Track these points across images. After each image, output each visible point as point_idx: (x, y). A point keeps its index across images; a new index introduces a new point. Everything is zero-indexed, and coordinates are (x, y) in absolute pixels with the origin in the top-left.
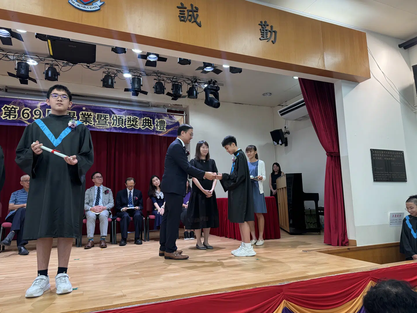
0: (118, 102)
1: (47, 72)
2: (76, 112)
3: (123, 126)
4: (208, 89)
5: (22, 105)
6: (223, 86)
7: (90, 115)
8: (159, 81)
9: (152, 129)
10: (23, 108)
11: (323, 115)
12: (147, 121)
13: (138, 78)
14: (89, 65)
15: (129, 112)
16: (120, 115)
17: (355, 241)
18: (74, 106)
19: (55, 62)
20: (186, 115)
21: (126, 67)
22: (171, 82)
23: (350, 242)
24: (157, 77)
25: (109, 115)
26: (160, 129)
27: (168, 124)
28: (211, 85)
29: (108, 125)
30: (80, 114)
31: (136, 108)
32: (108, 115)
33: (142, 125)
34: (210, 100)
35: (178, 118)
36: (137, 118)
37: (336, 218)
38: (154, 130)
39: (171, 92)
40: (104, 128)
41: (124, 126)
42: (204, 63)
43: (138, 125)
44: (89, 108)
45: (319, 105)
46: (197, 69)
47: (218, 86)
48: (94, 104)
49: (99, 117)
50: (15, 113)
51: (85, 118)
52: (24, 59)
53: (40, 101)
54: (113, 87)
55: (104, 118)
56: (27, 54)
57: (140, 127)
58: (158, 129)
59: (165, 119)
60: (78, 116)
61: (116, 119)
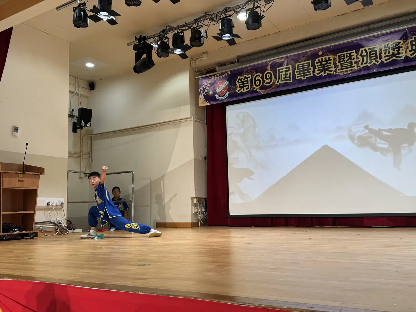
0: (366, 28)
2: (310, 61)
3: (377, 62)
5: (253, 72)
7: (329, 59)
10: (255, 75)
15: (386, 36)
16: (370, 46)
18: (307, 54)
25: (354, 51)
29: (354, 66)
30: (316, 62)
32: (353, 52)
33: (410, 51)
36: (400, 43)
40: (349, 72)
41: (380, 61)
43: (402, 53)
44: (327, 51)
48: (332, 43)
49: (341, 58)
50: (248, 83)
51: (323, 66)
52: (227, 15)
53: (269, 61)
54: (330, 6)
55: (348, 58)
56: (229, 8)
57: (406, 54)
60: (313, 65)
61: (366, 54)
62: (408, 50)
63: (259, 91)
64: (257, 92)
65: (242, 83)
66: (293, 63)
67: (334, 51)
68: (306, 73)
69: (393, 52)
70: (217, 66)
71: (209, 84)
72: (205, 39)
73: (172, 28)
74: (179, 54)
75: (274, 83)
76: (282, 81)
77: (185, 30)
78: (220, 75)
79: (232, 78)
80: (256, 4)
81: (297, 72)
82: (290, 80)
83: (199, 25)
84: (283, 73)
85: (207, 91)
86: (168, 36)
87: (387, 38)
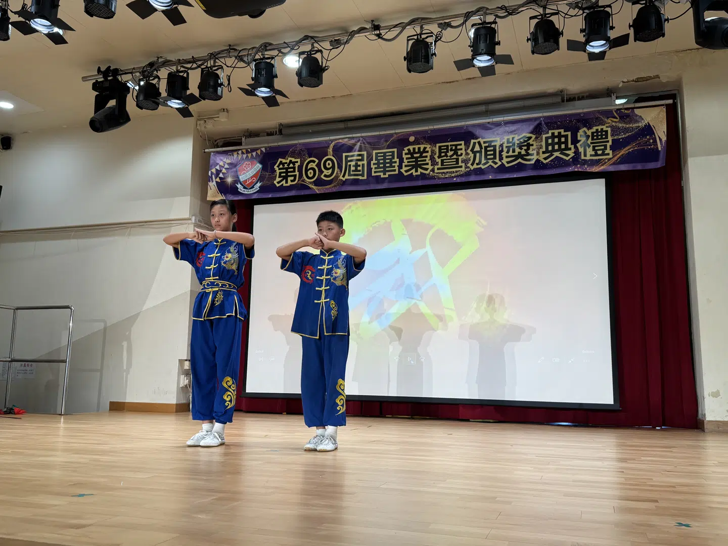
0: (483, 108)
1: (301, 69)
2: (395, 150)
3: (496, 163)
5: (304, 155)
7: (425, 150)
8: (543, 18)
9: (570, 157)
10: (307, 159)
12: (556, 140)
16: (487, 138)
18: (391, 138)
20: (675, 102)
25: (463, 143)
26: (593, 153)
27: (617, 135)
29: (461, 167)
30: (404, 152)
32: (461, 145)
33: (544, 153)
35: (649, 115)
36: (530, 138)
38: (576, 160)
40: (453, 175)
41: (500, 163)
43: (532, 155)
44: (422, 137)
48: (431, 125)
49: (442, 151)
50: (294, 171)
51: (414, 160)
52: (266, 56)
53: (332, 141)
54: (432, 68)
55: (453, 152)
56: (270, 44)
58: (588, 154)
59: (607, 125)
60: (400, 157)
61: (479, 150)
62: (541, 151)
63: (313, 186)
64: (309, 188)
65: (285, 170)
66: (370, 150)
67: (434, 138)
68: (388, 167)
69: (520, 151)
70: (244, 135)
71: (228, 164)
72: (225, 90)
73: (168, 62)
74: (177, 109)
75: (337, 177)
76: (349, 175)
77: (191, 69)
78: (247, 152)
79: (268, 159)
80: (316, 45)
81: (374, 164)
82: (363, 175)
83: (217, 64)
84: (353, 163)
85: (223, 177)
86: (159, 74)
87: (513, 128)
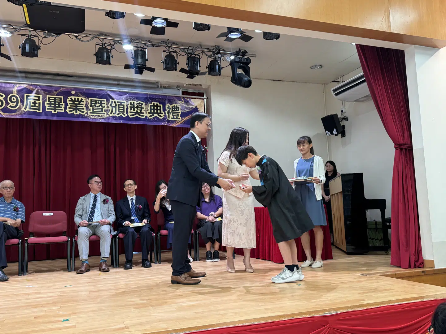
0: (117, 83)
1: (24, 45)
2: (62, 97)
3: (124, 115)
4: (236, 62)
6: (256, 57)
7: (82, 101)
8: (169, 53)
9: (162, 118)
11: (389, 94)
12: (156, 108)
13: (141, 50)
14: (77, 35)
15: (132, 96)
16: (119, 100)
17: (432, 262)
18: (59, 89)
19: (34, 32)
20: (207, 99)
21: (127, 36)
22: (186, 55)
23: (426, 263)
24: (167, 48)
26: (172, 117)
27: (184, 110)
28: (239, 56)
29: (104, 114)
30: (68, 100)
31: (141, 90)
32: (104, 101)
33: (149, 113)
34: (238, 78)
35: (196, 103)
36: (142, 104)
37: (407, 231)
38: (165, 119)
39: (186, 68)
40: (99, 118)
41: (126, 115)
42: (227, 27)
43: (144, 113)
44: (80, 92)
45: (384, 80)
46: (219, 36)
47: (248, 58)
48: (86, 86)
49: (93, 103)
51: (75, 105)
53: (16, 84)
54: (110, 64)
55: (99, 104)
57: (146, 115)
58: (170, 117)
59: (179, 104)
60: (65, 102)
61: (115, 105)
63: (0, 112)
66: (44, 94)
67: (88, 94)
68: (57, 107)
69: (137, 110)
75: (20, 108)
76: (30, 108)
81: (47, 104)
82: (39, 109)
84: (33, 101)
